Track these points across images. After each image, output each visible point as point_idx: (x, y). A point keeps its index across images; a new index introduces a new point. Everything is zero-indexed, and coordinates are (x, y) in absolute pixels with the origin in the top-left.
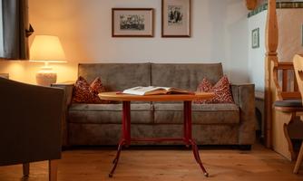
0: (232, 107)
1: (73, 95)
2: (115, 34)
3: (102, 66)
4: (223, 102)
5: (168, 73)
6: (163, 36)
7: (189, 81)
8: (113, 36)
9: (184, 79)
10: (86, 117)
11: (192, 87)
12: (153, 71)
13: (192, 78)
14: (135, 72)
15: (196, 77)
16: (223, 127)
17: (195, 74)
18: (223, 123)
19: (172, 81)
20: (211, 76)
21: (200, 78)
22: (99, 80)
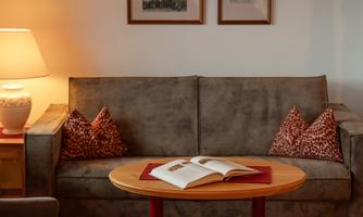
0: (338, 170)
1: (64, 145)
2: (134, 18)
3: (112, 81)
4: (323, 159)
5: (230, 95)
6: (221, 22)
7: (266, 111)
8: (131, 22)
9: (258, 108)
10: (87, 190)
11: (271, 122)
12: (202, 92)
13: (272, 106)
14: (169, 94)
15: (279, 104)
16: (322, 206)
17: (278, 98)
18: (321, 200)
19: (235, 111)
20: (307, 101)
21: (285, 106)
22: (107, 112)
